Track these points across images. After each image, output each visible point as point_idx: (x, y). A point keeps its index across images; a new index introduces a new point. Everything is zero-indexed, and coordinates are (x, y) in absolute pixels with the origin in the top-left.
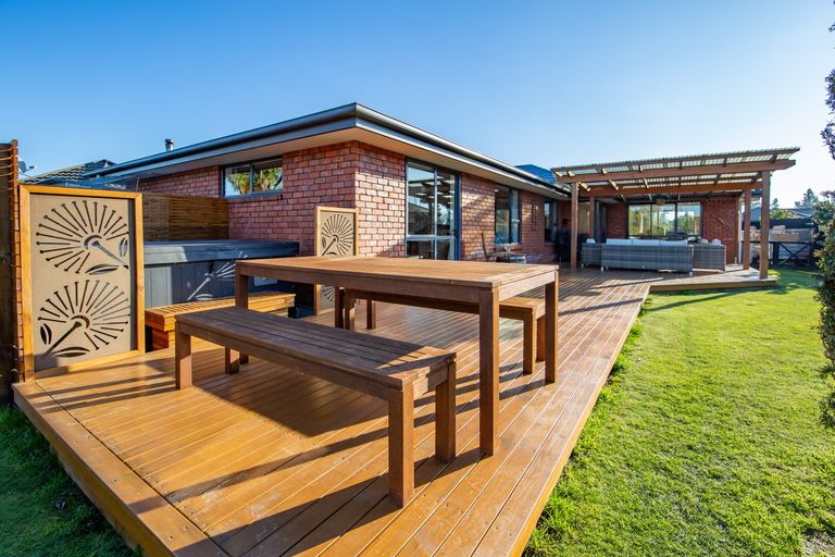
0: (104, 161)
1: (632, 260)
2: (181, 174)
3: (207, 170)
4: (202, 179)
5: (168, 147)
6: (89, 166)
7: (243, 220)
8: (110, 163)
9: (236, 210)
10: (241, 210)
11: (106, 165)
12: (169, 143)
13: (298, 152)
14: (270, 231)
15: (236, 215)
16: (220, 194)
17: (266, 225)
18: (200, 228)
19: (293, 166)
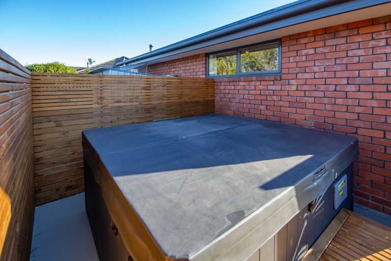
0: (123, 57)
2: (174, 61)
3: (195, 57)
4: (190, 64)
5: (151, 49)
6: (118, 60)
7: (230, 96)
8: (126, 58)
9: (223, 87)
10: (228, 87)
11: (124, 59)
12: (151, 46)
13: (309, 32)
14: (262, 107)
15: (223, 91)
16: (206, 74)
17: (259, 102)
18: (197, 102)
19: (298, 47)
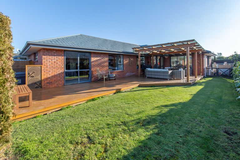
1: (154, 75)
